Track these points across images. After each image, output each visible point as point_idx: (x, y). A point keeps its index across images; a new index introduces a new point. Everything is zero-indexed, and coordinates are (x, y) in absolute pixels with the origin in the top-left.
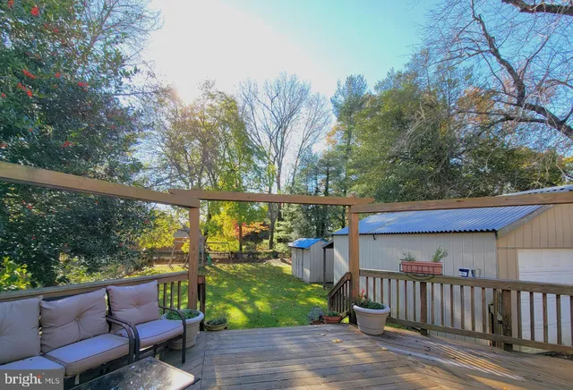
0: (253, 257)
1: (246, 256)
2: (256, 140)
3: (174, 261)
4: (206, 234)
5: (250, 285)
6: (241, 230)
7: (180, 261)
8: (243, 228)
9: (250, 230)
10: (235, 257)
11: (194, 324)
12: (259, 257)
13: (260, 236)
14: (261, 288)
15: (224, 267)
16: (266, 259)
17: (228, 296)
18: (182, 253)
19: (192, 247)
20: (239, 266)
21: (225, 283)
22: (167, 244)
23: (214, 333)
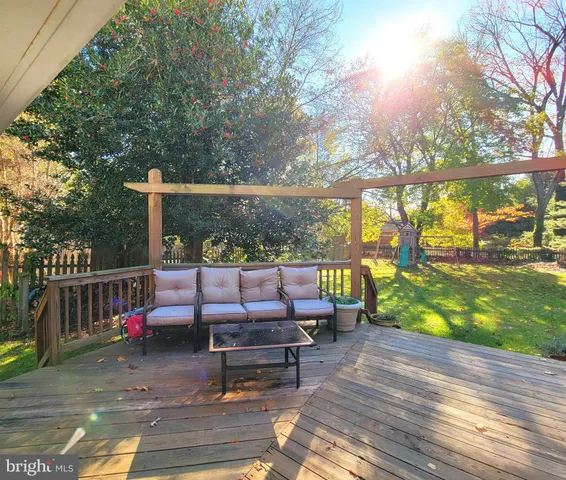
0: (498, 257)
1: (484, 255)
2: (507, 81)
3: (379, 256)
4: (419, 226)
5: (478, 293)
6: (475, 219)
7: (387, 257)
8: (481, 216)
9: (494, 218)
10: (464, 256)
11: (349, 310)
12: (512, 257)
13: (517, 226)
14: (497, 300)
15: (445, 267)
16: (525, 260)
17: (435, 301)
18: (390, 248)
19: (402, 241)
20: (469, 268)
21: (440, 286)
22: (374, 239)
23: (378, 328)
